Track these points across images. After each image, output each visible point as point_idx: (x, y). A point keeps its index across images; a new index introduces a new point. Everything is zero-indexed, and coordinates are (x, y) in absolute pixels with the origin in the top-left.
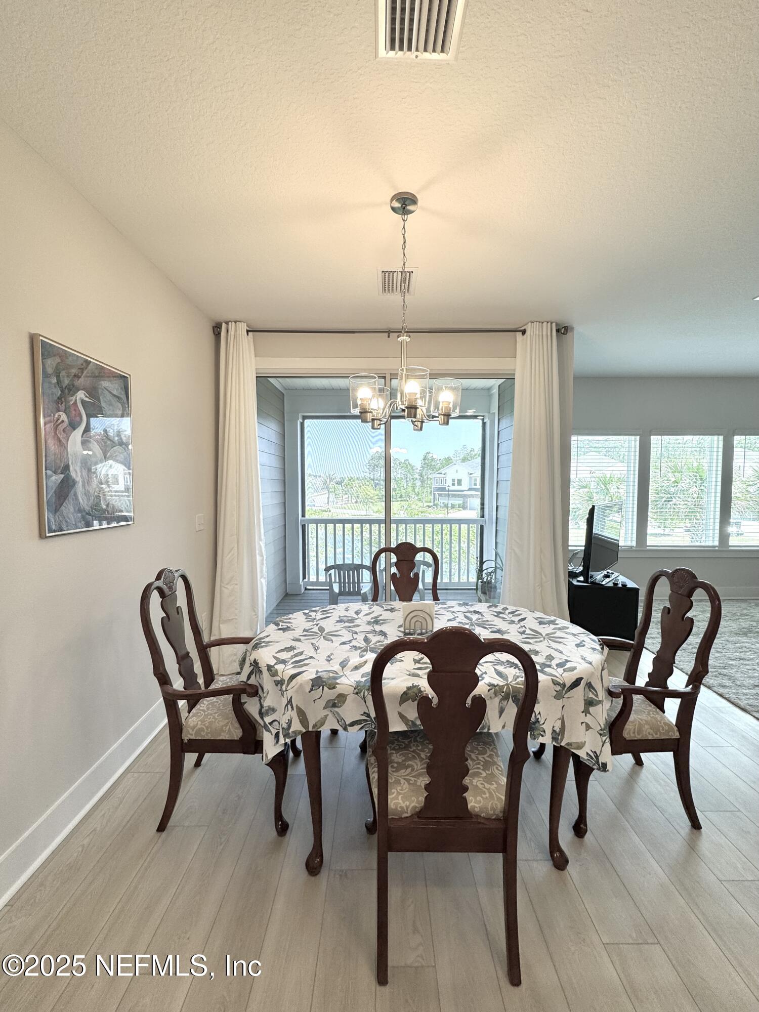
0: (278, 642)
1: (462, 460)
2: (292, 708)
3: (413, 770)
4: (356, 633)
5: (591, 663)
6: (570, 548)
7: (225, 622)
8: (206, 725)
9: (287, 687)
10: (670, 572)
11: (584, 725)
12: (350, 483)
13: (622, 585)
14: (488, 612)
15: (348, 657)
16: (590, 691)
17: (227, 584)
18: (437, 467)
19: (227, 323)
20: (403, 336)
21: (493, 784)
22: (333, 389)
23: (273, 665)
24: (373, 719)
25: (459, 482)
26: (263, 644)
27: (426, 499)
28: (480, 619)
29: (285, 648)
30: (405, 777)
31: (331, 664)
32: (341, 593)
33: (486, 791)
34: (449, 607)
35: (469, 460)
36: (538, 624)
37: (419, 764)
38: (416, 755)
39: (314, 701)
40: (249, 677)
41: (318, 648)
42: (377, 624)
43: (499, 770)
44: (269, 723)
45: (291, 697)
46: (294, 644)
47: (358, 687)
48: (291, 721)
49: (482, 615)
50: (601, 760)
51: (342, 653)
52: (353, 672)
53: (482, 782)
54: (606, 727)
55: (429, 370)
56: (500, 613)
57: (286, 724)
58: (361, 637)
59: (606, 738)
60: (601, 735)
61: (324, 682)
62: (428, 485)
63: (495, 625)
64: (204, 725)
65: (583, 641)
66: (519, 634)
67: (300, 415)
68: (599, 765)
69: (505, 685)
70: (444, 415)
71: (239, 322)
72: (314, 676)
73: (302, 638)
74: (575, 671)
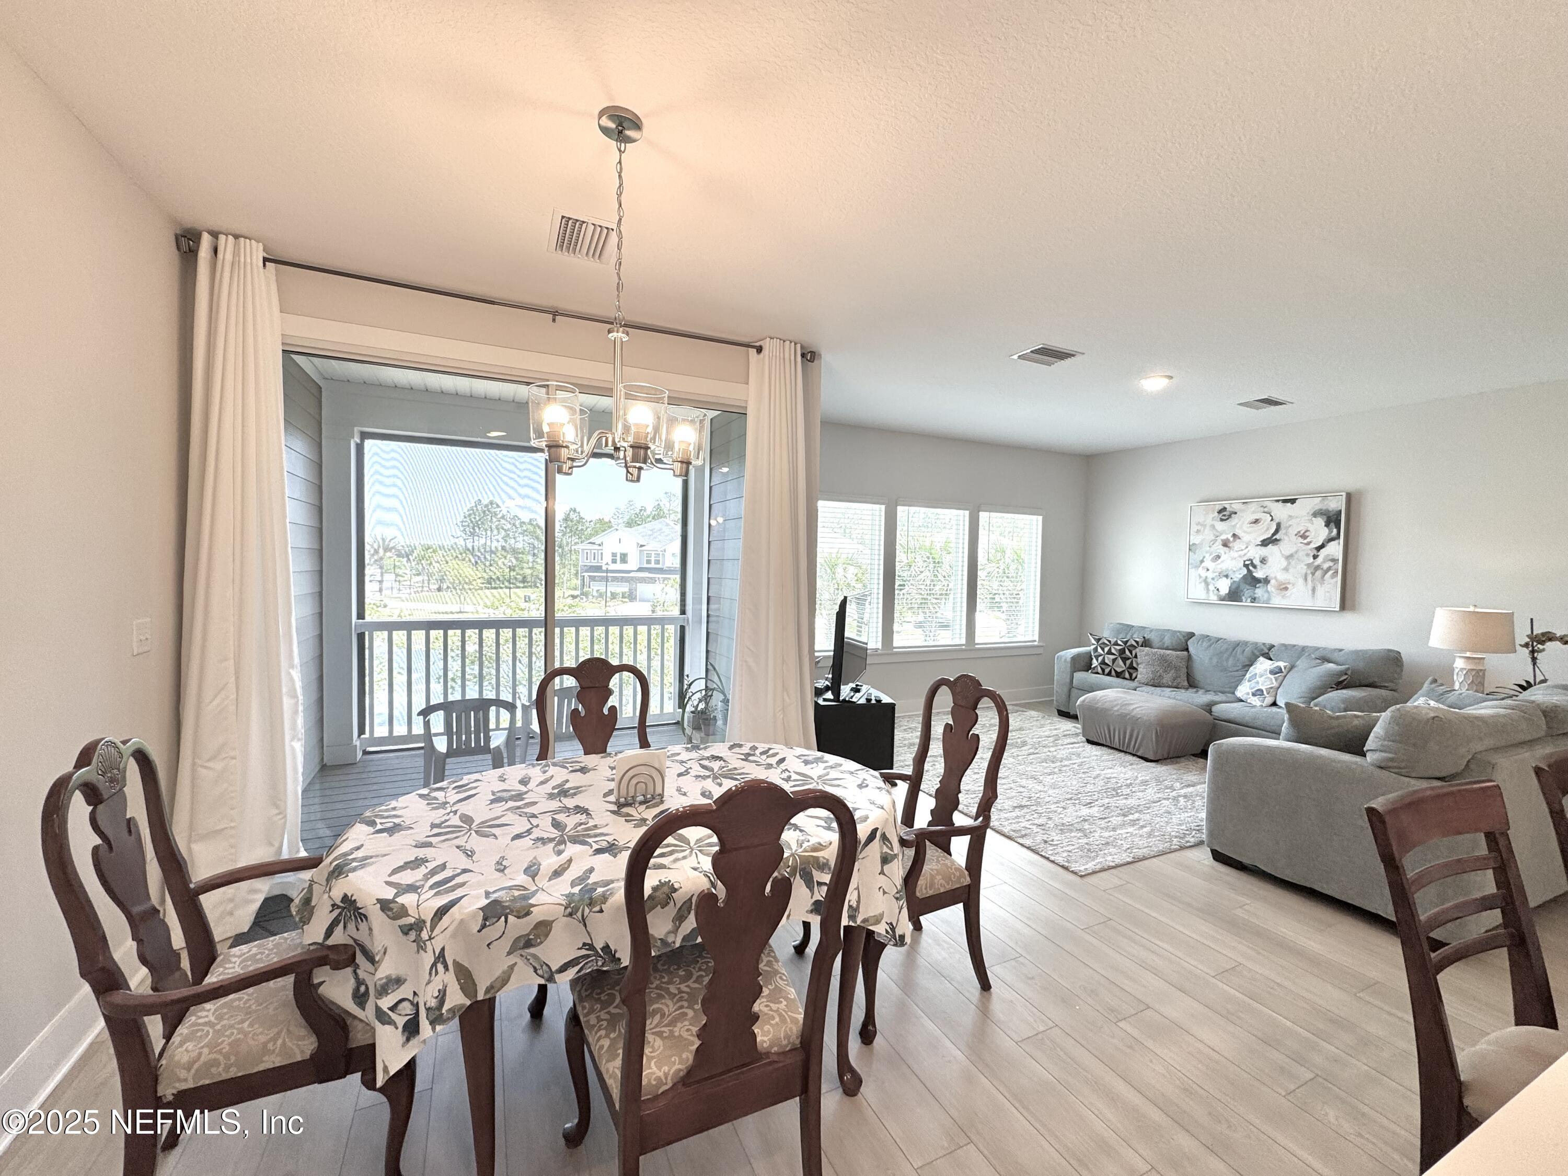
0: (385, 855)
1: (628, 523)
2: (446, 968)
3: (663, 1016)
4: (534, 816)
5: (882, 808)
6: (817, 654)
7: (203, 838)
8: (224, 1051)
9: (432, 931)
10: (952, 679)
11: (881, 890)
12: (427, 556)
13: (876, 700)
14: (732, 756)
15: (535, 858)
16: (884, 843)
17: (209, 760)
18: (586, 533)
19: (215, 235)
20: (618, 332)
21: (782, 1002)
22: (442, 392)
23: (391, 898)
24: (600, 951)
25: (624, 558)
26: (354, 864)
27: (568, 584)
28: (723, 767)
29: (406, 863)
30: (654, 1030)
31: (509, 876)
32: (451, 753)
33: (775, 1014)
34: (673, 755)
35: (639, 525)
36: (803, 764)
37: (670, 1003)
38: (663, 993)
39: (488, 945)
40: (329, 932)
41: (473, 853)
42: (566, 796)
43: (784, 980)
44: (390, 1009)
45: (443, 949)
46: (421, 853)
47: (570, 904)
48: (445, 991)
49: (724, 761)
50: (899, 932)
51: (522, 854)
52: (552, 882)
53: (765, 1004)
54: (902, 888)
55: (667, 392)
56: (748, 755)
57: (434, 1000)
58: (545, 822)
59: (903, 902)
60: (897, 899)
61: (507, 907)
62: (572, 562)
63: (747, 774)
64: (220, 1052)
65: (864, 779)
66: (784, 782)
67: (357, 430)
68: (895, 939)
69: (790, 856)
70: (682, 462)
71: (246, 238)
72: (484, 902)
73: (434, 840)
74: (869, 821)
